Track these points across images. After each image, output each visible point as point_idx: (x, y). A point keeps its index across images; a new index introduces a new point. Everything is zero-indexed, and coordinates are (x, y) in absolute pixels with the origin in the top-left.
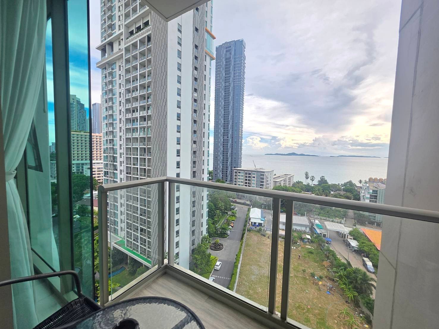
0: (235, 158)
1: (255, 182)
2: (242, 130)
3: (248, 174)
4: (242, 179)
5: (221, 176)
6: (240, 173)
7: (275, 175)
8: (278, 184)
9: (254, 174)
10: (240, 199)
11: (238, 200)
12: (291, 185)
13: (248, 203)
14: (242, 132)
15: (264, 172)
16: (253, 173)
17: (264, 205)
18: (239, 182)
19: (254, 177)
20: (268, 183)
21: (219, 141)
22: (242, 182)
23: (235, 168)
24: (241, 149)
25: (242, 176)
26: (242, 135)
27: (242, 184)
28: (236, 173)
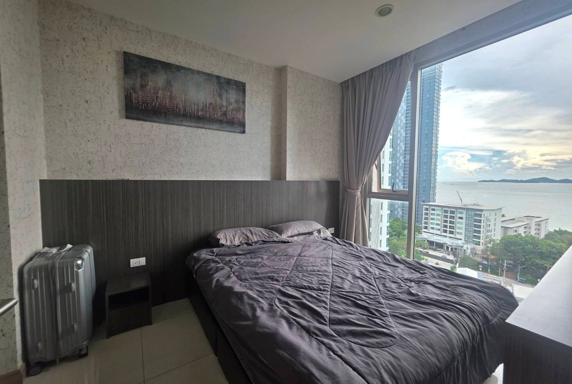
0: (424, 188)
1: (463, 226)
2: (437, 145)
3: (450, 212)
4: (437, 220)
5: (401, 213)
6: (433, 210)
7: (503, 216)
8: (511, 233)
9: (462, 213)
10: (435, 250)
11: (431, 252)
12: (542, 236)
13: (451, 257)
14: (437, 148)
15: (482, 210)
16: (459, 210)
17: (483, 264)
18: (432, 223)
19: (461, 218)
20: (490, 228)
21: (398, 162)
22: (437, 224)
23: (424, 202)
24: (435, 173)
25: (438, 215)
26: (437, 152)
27: (439, 227)
28: (427, 209)
